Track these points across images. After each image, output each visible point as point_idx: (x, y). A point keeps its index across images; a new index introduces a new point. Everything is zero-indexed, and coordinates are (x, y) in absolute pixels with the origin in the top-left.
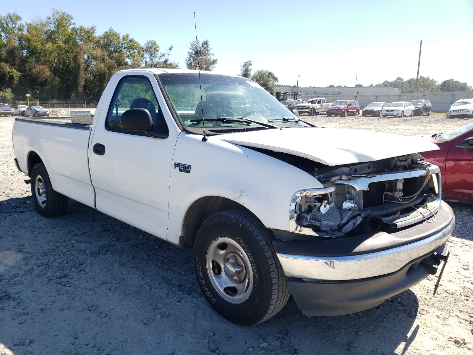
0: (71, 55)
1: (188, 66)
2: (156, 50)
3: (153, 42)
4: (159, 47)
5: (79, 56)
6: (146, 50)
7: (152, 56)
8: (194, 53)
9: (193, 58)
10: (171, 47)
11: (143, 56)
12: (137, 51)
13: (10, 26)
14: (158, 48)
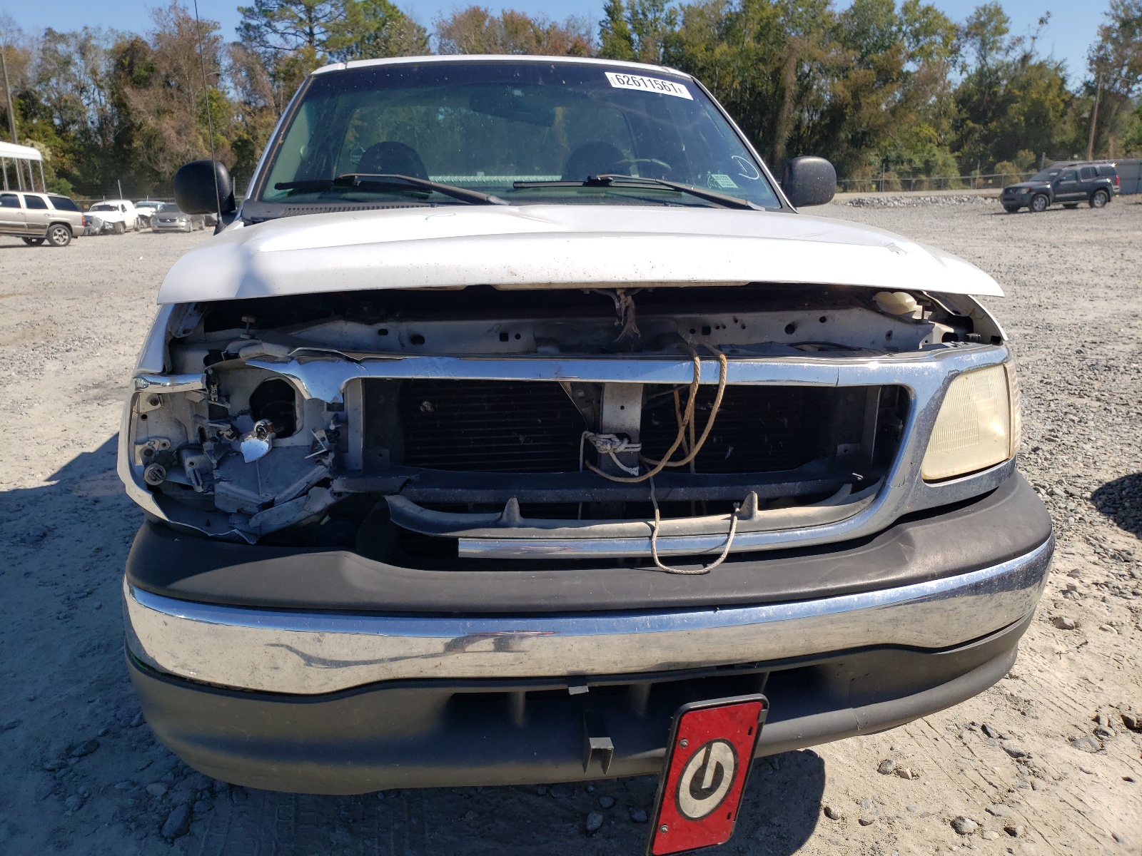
0: (767, 70)
1: (1094, 66)
2: (1000, 31)
3: (992, 7)
4: (1010, 20)
5: (785, 68)
6: (967, 34)
7: (985, 48)
8: (1120, 28)
9: (1115, 41)
10: (1045, 16)
11: (955, 51)
12: (939, 39)
13: (650, 16)
14: (1006, 22)
